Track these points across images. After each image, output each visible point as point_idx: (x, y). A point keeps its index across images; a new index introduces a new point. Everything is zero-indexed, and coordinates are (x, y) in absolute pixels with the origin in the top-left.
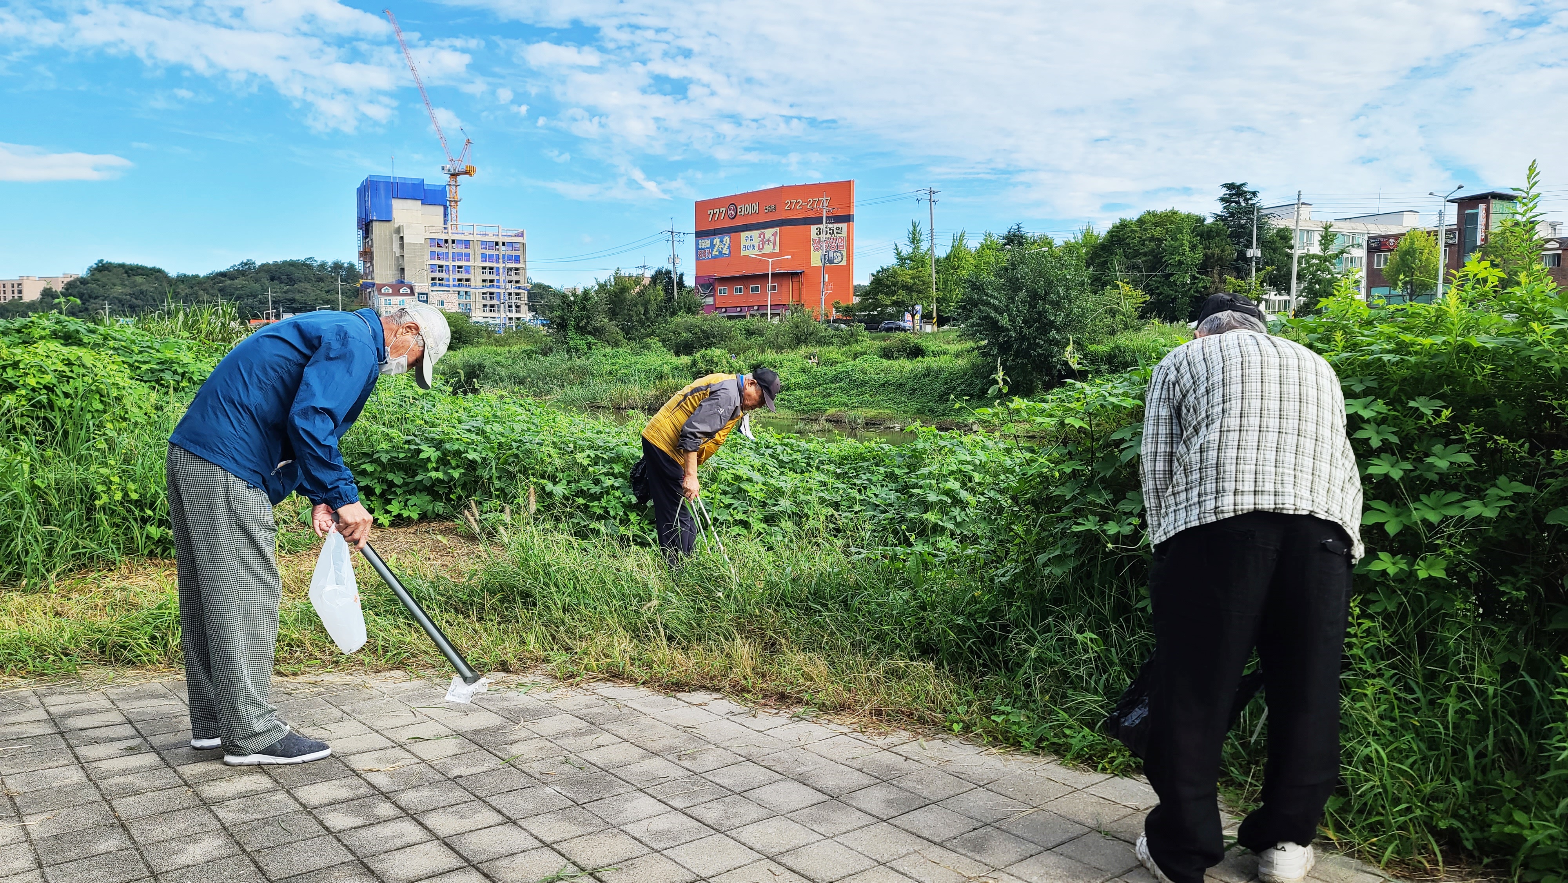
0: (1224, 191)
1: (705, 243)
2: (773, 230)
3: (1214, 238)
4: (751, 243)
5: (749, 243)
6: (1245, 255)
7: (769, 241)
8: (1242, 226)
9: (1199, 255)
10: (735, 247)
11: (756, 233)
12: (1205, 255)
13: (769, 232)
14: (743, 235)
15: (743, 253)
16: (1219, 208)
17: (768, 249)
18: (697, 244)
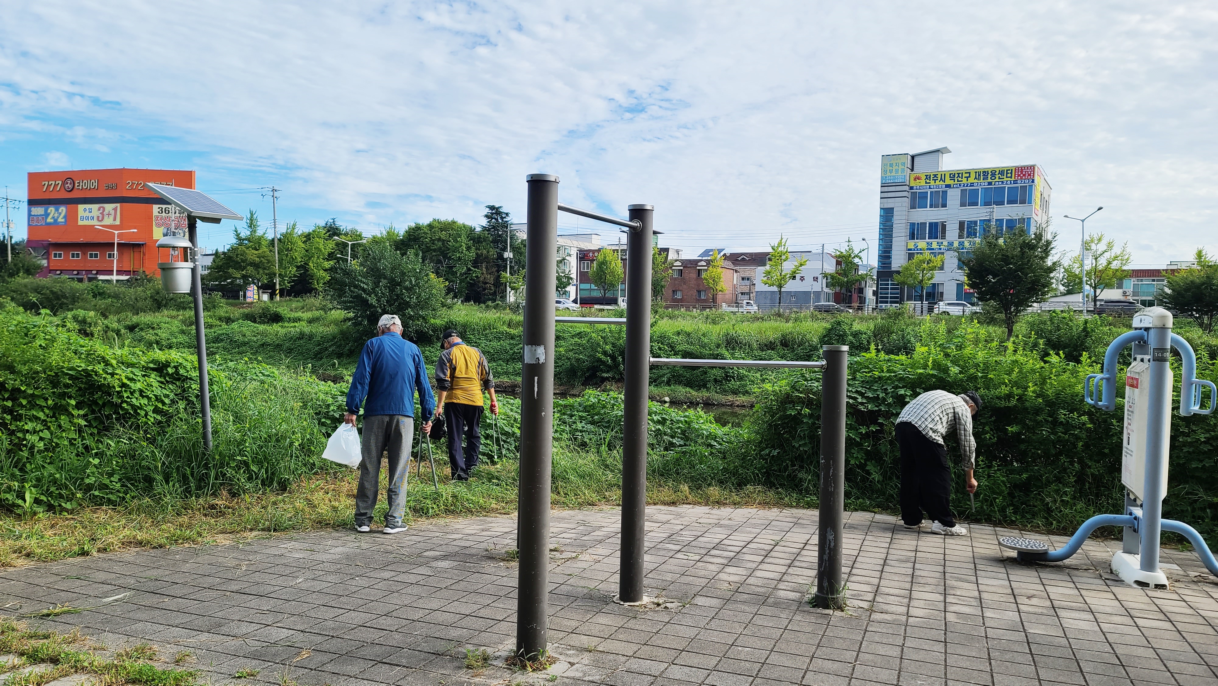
0: (488, 210)
1: (38, 211)
2: (113, 206)
3: (482, 243)
4: (90, 215)
5: (87, 214)
6: (503, 256)
7: (109, 214)
8: (500, 236)
9: (472, 254)
10: (72, 217)
11: (95, 207)
12: (477, 254)
13: (109, 207)
14: (81, 207)
15: (80, 223)
16: (484, 222)
17: (108, 221)
18: (29, 211)
